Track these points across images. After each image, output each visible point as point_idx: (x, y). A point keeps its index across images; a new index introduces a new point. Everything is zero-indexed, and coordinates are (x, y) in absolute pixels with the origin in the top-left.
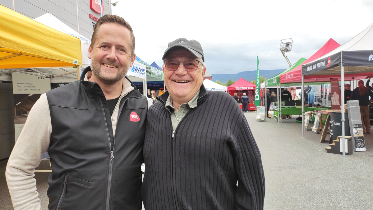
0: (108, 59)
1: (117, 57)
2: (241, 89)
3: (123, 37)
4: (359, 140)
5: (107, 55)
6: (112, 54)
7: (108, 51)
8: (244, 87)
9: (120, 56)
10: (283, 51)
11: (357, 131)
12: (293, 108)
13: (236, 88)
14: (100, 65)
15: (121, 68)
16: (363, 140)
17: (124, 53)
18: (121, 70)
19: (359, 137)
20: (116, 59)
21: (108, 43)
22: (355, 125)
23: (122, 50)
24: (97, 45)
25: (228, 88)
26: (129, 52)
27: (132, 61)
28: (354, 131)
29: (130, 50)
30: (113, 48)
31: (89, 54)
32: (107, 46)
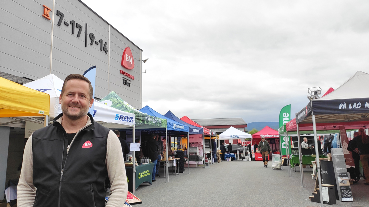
0: (73, 102)
1: (79, 101)
2: (266, 137)
3: (83, 87)
4: (345, 190)
5: (72, 100)
6: (76, 99)
7: (73, 97)
8: (269, 135)
9: (81, 100)
10: (311, 99)
11: (342, 180)
12: (309, 156)
13: (261, 135)
14: (68, 107)
15: (82, 109)
16: (350, 190)
17: (84, 98)
18: (83, 109)
19: (345, 187)
20: (79, 102)
21: (73, 92)
22: (340, 173)
23: (82, 96)
24: (65, 94)
25: (253, 136)
26: (88, 97)
27: (91, 103)
28: (339, 179)
29: (89, 96)
30: (77, 95)
31: (60, 101)
32: (72, 94)
